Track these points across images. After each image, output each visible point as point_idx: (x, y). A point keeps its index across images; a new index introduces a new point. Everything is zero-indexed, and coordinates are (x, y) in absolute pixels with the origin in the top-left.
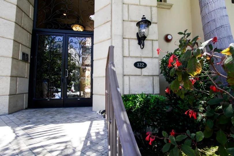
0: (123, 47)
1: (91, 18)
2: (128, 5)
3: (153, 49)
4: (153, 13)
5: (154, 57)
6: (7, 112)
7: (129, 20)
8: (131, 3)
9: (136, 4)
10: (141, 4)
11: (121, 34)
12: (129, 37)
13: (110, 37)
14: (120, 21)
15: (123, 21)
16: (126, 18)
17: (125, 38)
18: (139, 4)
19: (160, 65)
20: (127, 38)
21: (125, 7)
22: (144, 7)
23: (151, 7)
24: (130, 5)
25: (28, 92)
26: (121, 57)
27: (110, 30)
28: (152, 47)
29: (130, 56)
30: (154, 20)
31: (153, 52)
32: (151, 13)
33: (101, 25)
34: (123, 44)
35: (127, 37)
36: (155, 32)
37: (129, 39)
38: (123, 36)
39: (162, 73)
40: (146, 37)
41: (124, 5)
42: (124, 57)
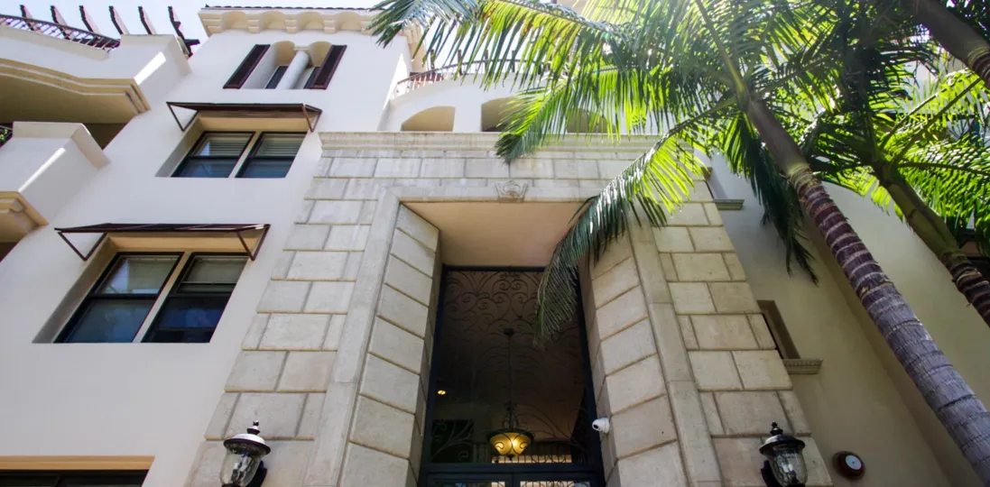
1: (596, 427)
2: (713, 392)
4: (788, 407)
7: (728, 433)
8: (720, 387)
9: (733, 388)
10: (746, 387)
11: (716, 477)
14: (705, 441)
15: (712, 437)
16: (717, 430)
18: (740, 387)
21: (707, 398)
22: (758, 394)
23: (776, 391)
24: (717, 394)
27: (679, 466)
30: (800, 426)
32: (786, 408)
33: (643, 451)
35: (735, 484)
36: (814, 462)
38: (722, 482)
40: (802, 486)
41: (703, 395)
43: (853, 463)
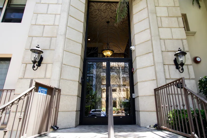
0: (164, 72)
1: (131, 48)
3: (190, 72)
4: (184, 44)
5: (191, 78)
6: (74, 126)
7: (167, 50)
8: (166, 38)
9: (170, 38)
10: (174, 38)
11: (162, 61)
12: (168, 64)
13: (153, 64)
14: (160, 52)
15: (162, 51)
16: (164, 49)
17: (165, 65)
18: (172, 38)
19: (198, 85)
20: (166, 65)
21: (162, 41)
22: (176, 40)
23: (182, 40)
24: (165, 40)
25: (80, 110)
26: (164, 79)
27: (152, 59)
28: (188, 70)
29: (171, 78)
30: (186, 49)
31: (189, 75)
32: (183, 44)
33: (143, 55)
34: (164, 69)
35: (166, 63)
36: (188, 58)
37: (168, 65)
38: (163, 63)
39: (201, 92)
40: (184, 64)
41: (161, 40)
42: (166, 79)
43: (198, 59)
